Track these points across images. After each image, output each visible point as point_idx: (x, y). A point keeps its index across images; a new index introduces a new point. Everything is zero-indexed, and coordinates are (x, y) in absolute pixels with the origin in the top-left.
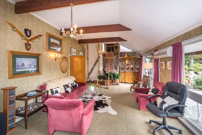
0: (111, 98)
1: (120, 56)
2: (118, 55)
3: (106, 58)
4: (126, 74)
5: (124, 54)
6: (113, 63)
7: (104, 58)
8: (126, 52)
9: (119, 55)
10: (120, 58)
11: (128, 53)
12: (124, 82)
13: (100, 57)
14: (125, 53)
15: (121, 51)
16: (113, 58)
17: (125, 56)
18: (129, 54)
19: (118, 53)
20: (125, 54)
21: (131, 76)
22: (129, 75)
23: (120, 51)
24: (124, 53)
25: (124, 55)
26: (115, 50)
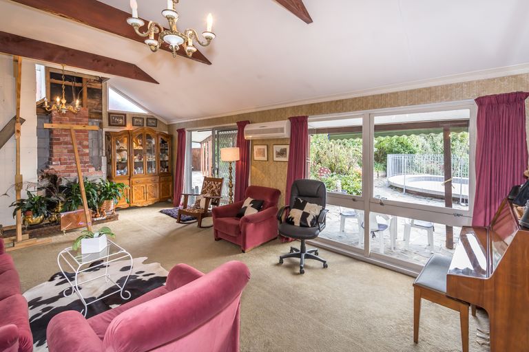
0: (146, 258)
1: (110, 125)
2: (101, 119)
3: (55, 126)
4: (134, 180)
5: (122, 118)
6: (87, 147)
7: (47, 126)
8: (131, 114)
9: (105, 121)
10: (106, 129)
11: (135, 118)
12: (127, 206)
13: (23, 121)
14: (125, 115)
15: (111, 108)
16: (88, 128)
17: (125, 126)
18: (141, 121)
19: (101, 114)
20: (127, 119)
21: (148, 185)
22: (143, 183)
23: (107, 106)
24: (123, 116)
25: (121, 120)
26: (89, 101)
